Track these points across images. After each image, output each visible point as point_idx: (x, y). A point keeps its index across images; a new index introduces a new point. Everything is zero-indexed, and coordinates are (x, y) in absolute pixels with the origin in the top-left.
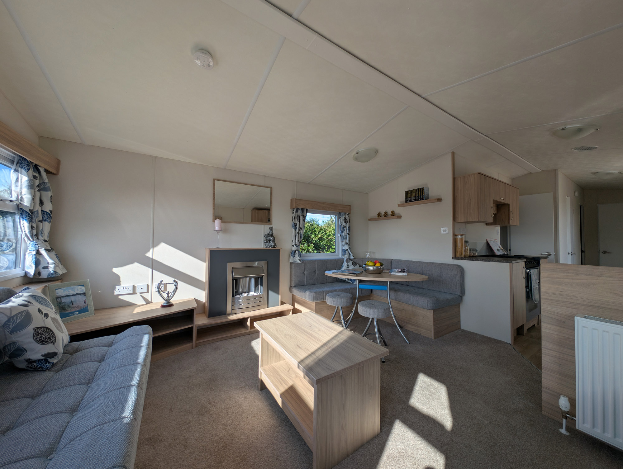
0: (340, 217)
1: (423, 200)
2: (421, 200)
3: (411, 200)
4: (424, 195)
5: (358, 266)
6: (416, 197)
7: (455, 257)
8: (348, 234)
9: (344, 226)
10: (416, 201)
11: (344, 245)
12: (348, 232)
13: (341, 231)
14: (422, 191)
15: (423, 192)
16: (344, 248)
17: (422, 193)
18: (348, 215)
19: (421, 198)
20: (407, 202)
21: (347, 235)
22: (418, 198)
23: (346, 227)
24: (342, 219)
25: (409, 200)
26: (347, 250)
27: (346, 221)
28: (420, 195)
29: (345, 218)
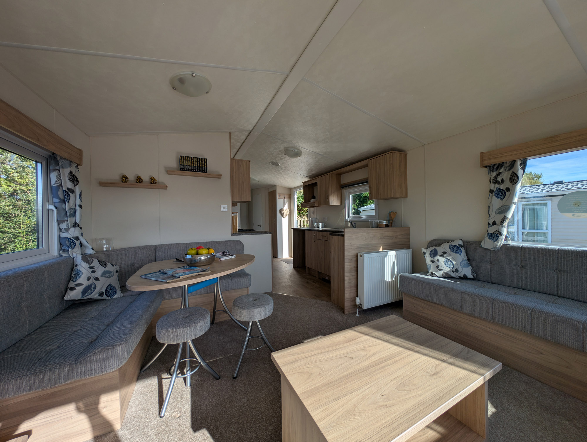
0: (57, 168)
1: (205, 172)
2: (202, 172)
3: (188, 169)
4: (207, 167)
5: (109, 265)
6: (196, 167)
7: (234, 234)
8: (80, 206)
9: (68, 189)
10: (195, 171)
11: (67, 230)
12: (78, 202)
13: (60, 199)
14: (204, 162)
15: (206, 163)
16: (63, 235)
17: (204, 164)
18: (77, 167)
19: (203, 169)
20: (182, 170)
21: (78, 208)
22: (199, 169)
23: (73, 191)
24: (64, 174)
25: (186, 169)
26: (77, 238)
27: (73, 179)
28: (199, 166)
29: (71, 172)
